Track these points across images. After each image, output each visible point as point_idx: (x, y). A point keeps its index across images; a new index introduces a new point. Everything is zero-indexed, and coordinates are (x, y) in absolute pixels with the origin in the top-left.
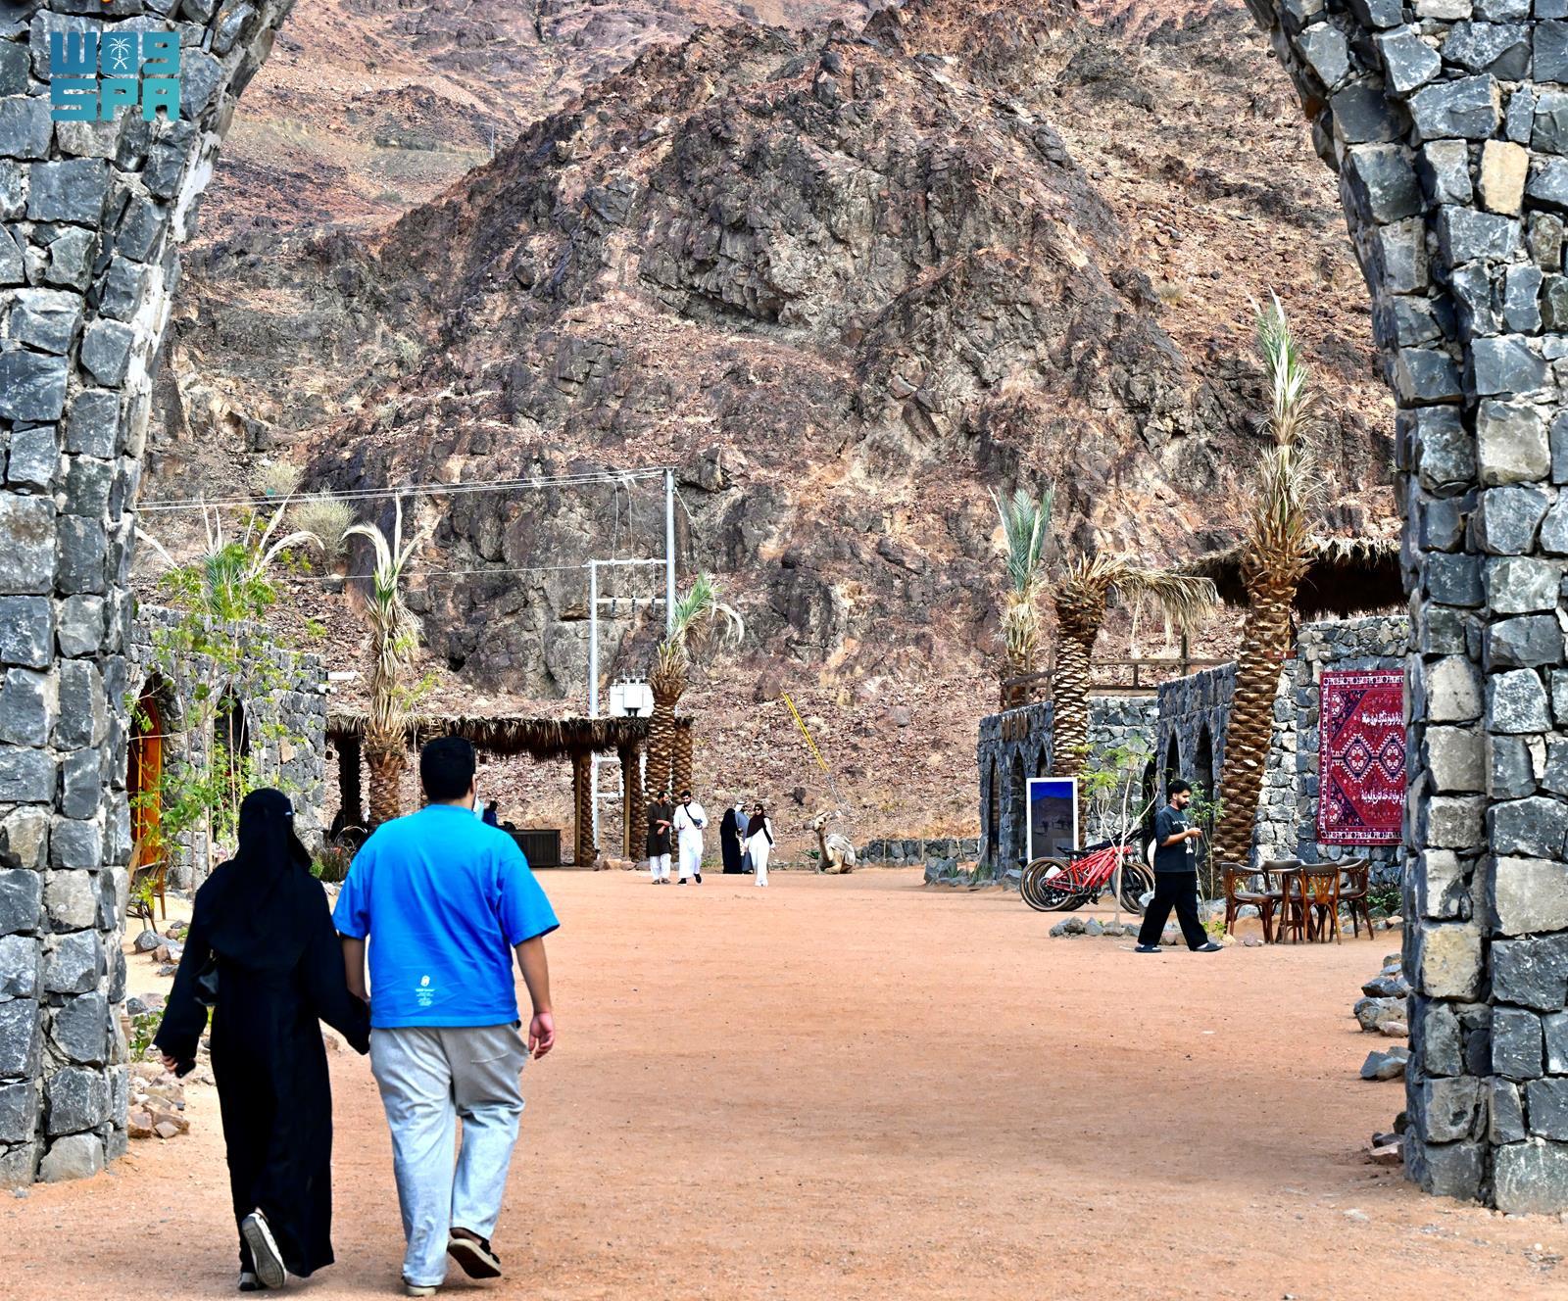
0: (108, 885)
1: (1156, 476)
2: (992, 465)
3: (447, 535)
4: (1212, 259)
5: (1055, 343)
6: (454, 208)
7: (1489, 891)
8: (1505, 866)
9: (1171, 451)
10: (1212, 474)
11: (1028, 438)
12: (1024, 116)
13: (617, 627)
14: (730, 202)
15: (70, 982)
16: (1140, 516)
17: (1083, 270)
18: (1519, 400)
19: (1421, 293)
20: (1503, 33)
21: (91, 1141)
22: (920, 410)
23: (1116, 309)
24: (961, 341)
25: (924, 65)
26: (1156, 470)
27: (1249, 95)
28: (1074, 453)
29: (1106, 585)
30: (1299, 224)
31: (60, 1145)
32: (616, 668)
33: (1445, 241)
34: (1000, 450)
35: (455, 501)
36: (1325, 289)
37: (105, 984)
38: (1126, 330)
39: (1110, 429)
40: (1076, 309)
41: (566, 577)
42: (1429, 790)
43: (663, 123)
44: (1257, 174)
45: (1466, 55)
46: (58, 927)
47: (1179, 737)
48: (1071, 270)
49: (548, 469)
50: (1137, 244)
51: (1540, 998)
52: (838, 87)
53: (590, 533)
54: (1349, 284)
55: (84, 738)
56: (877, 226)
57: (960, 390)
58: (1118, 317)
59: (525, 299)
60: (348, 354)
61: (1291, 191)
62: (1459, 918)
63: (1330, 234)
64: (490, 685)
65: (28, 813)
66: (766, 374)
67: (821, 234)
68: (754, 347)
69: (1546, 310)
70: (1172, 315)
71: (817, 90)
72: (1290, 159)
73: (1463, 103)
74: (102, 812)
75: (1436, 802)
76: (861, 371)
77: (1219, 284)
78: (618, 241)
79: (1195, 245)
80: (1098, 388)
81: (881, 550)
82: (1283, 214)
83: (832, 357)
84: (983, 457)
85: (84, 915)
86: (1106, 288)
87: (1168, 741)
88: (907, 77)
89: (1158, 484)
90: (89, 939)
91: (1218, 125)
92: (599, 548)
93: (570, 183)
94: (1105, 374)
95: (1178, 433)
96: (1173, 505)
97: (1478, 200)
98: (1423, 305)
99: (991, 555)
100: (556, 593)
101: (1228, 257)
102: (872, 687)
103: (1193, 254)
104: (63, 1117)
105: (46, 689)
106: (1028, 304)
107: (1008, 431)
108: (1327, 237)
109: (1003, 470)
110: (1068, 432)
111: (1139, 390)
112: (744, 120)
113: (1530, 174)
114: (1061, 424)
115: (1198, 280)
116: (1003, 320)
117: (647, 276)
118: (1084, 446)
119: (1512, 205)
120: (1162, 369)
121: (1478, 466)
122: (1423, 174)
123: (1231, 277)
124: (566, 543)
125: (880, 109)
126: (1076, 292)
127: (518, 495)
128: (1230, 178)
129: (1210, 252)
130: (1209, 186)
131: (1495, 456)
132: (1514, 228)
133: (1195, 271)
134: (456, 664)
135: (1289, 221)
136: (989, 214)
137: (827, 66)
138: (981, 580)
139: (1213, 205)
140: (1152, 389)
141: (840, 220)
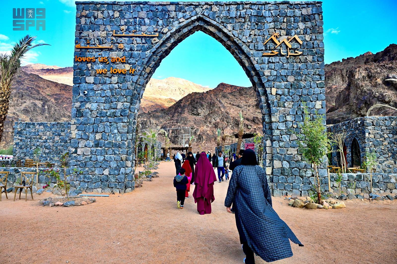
0: (133, 163)
3: (172, 132)
5: (221, 117)
6: (173, 107)
7: (273, 164)
8: (274, 161)
9: (230, 126)
10: (234, 128)
11: (219, 125)
12: (218, 99)
13: (186, 140)
14: (195, 106)
15: (128, 173)
16: (228, 131)
18: (276, 114)
19: (265, 103)
20: (274, 77)
21: (130, 189)
22: (210, 122)
24: (213, 117)
25: (210, 95)
27: (236, 98)
28: (223, 126)
29: (226, 136)
31: (127, 189)
32: (186, 143)
33: (268, 98)
34: (217, 126)
35: (173, 130)
37: (132, 173)
38: (227, 116)
39: (225, 124)
40: (223, 114)
41: (182, 136)
42: (266, 153)
43: (190, 100)
45: (270, 79)
46: (127, 167)
47: (232, 149)
48: (222, 111)
49: (180, 127)
50: (227, 109)
51: (278, 175)
52: (204, 97)
53: (184, 132)
54: (244, 113)
55: (130, 148)
56: (207, 108)
57: (213, 121)
59: (178, 114)
60: (164, 118)
61: (240, 105)
62: (269, 166)
63: (243, 109)
64: (176, 144)
65: (124, 155)
66: (198, 120)
67: (202, 108)
68: (197, 118)
69: (278, 105)
70: (230, 115)
71: (202, 97)
73: (270, 84)
74: (132, 155)
75: (267, 155)
76: (205, 119)
77: (234, 113)
78: (186, 109)
81: (207, 134)
82: (239, 107)
83: (203, 118)
84: (215, 126)
85: (130, 166)
86: (225, 113)
88: (209, 96)
89: (229, 128)
90: (130, 168)
91: (234, 100)
92: (184, 134)
93: (182, 104)
94: (225, 120)
95: (231, 124)
96: (230, 130)
97: (271, 94)
98: (265, 104)
99: (216, 134)
100: (181, 137)
101: (235, 110)
102: (206, 145)
103: (232, 110)
104: (127, 186)
105: (126, 143)
106: (219, 114)
107: (217, 124)
111: (228, 121)
112: (196, 99)
113: (276, 91)
114: (221, 124)
115: (232, 112)
116: (217, 115)
117: (188, 112)
119: (275, 94)
120: (230, 119)
121: (271, 120)
122: (266, 91)
124: (182, 133)
125: (207, 99)
127: (178, 129)
128: (235, 104)
130: (233, 105)
131: (273, 119)
132: (275, 96)
134: (173, 143)
136: (216, 107)
137: (203, 95)
138: (215, 136)
141: (204, 107)
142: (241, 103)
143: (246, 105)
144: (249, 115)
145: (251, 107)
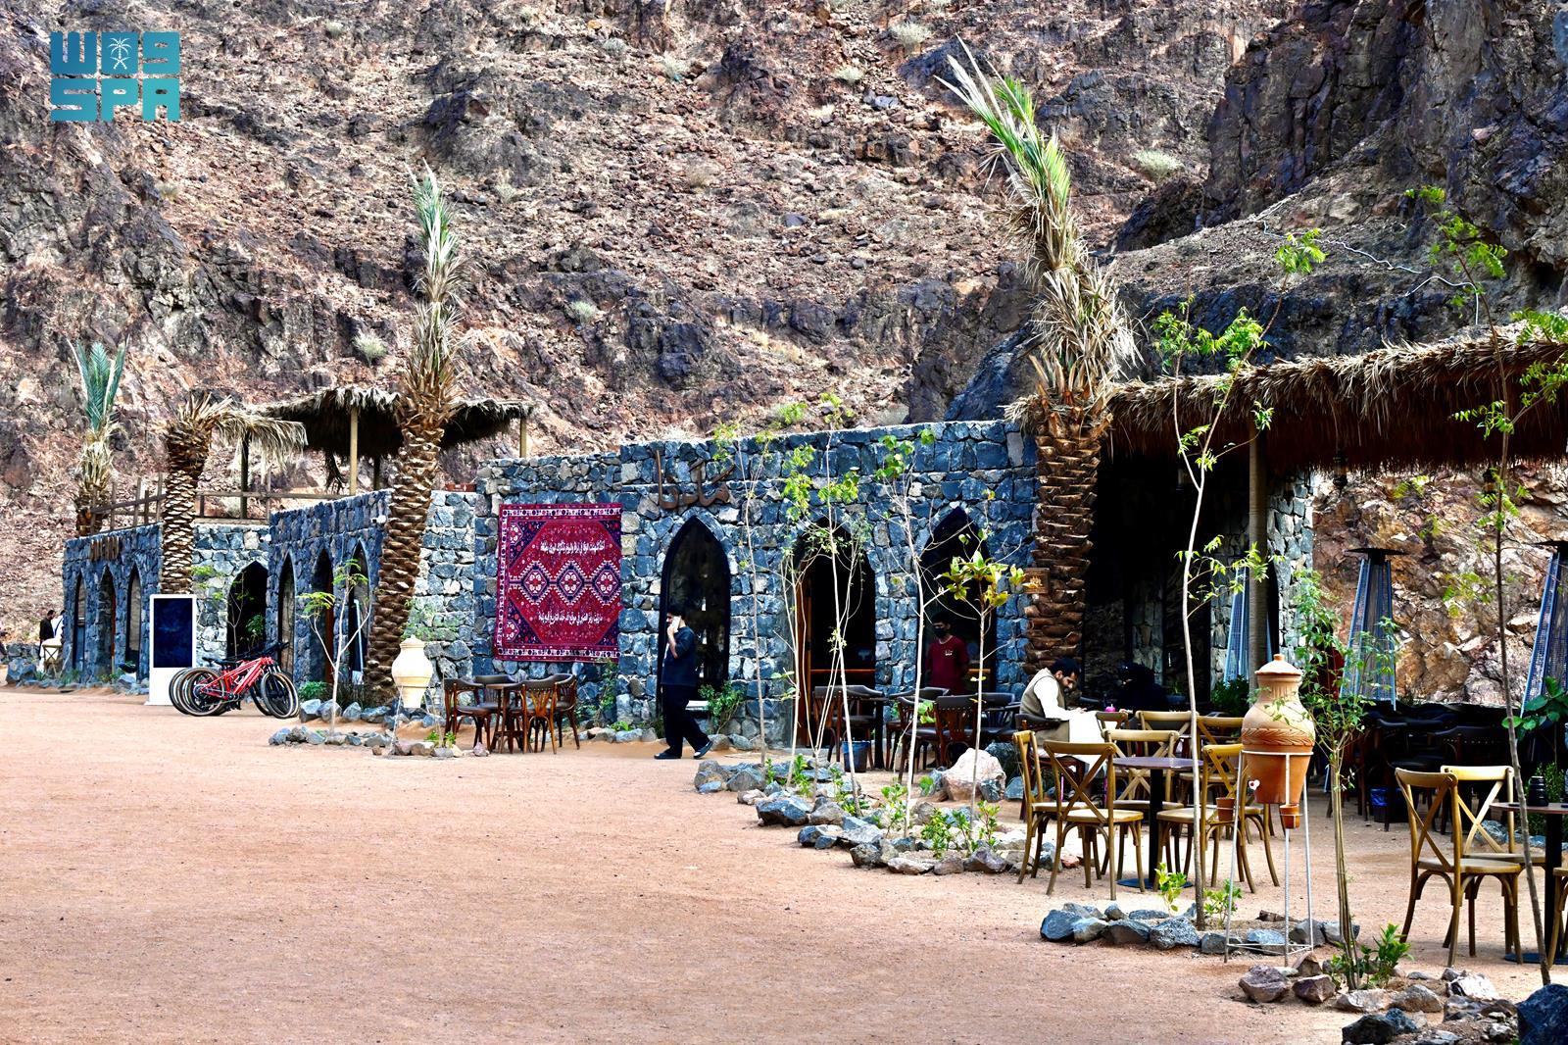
1: (159, 342)
2: (18, 327)
4: (199, 166)
5: (73, 226)
9: (171, 322)
10: (205, 342)
11: (50, 305)
16: (146, 375)
17: (99, 167)
23: (126, 202)
26: (160, 337)
27: (220, 36)
28: (90, 320)
29: (212, 425)
30: (267, 142)
34: (25, 314)
36: (293, 196)
38: (135, 219)
39: (121, 301)
40: (93, 199)
44: (231, 100)
47: (294, 560)
48: (88, 166)
50: (136, 150)
54: (311, 192)
58: (128, 208)
61: (260, 115)
63: (294, 151)
70: (171, 211)
72: (257, 89)
77: (207, 186)
79: (184, 154)
80: (111, 267)
82: (254, 133)
84: (9, 320)
86: (117, 183)
87: (281, 563)
89: (161, 349)
91: (196, 58)
94: (116, 255)
95: (177, 307)
96: (173, 366)
99: (17, 404)
101: (212, 165)
103: (182, 162)
106: (51, 193)
107: (33, 299)
108: (291, 154)
109: (28, 332)
110: (85, 302)
111: (146, 270)
114: (79, 295)
115: (188, 182)
116: (29, 206)
118: (98, 314)
120: (165, 253)
123: (215, 182)
126: (92, 185)
128: (209, 101)
129: (198, 160)
130: (192, 107)
133: (186, 174)
135: (259, 140)
136: (17, 115)
138: (8, 424)
139: (195, 122)
140: (157, 269)
142: (273, 89)
143: (326, 121)
144: (361, 220)
145: (378, 138)
